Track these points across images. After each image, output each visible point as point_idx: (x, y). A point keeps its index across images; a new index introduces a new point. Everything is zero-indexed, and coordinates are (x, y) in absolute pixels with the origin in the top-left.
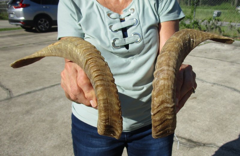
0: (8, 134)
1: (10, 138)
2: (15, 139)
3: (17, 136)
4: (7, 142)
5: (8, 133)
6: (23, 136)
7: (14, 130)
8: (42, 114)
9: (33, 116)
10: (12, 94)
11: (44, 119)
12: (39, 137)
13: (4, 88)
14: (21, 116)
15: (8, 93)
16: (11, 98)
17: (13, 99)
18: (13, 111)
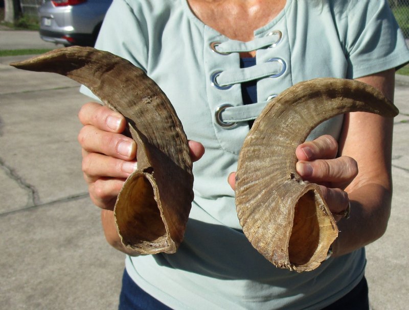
0: (26, 289)
1: (30, 297)
2: (40, 301)
3: (44, 295)
4: (21, 305)
5: (25, 285)
6: (57, 297)
7: (39, 280)
8: (100, 249)
9: (81, 251)
10: (39, 198)
11: (103, 260)
12: (91, 300)
13: (22, 183)
14: (54, 251)
15: (29, 195)
16: (36, 206)
17: (40, 210)
18: (37, 237)
